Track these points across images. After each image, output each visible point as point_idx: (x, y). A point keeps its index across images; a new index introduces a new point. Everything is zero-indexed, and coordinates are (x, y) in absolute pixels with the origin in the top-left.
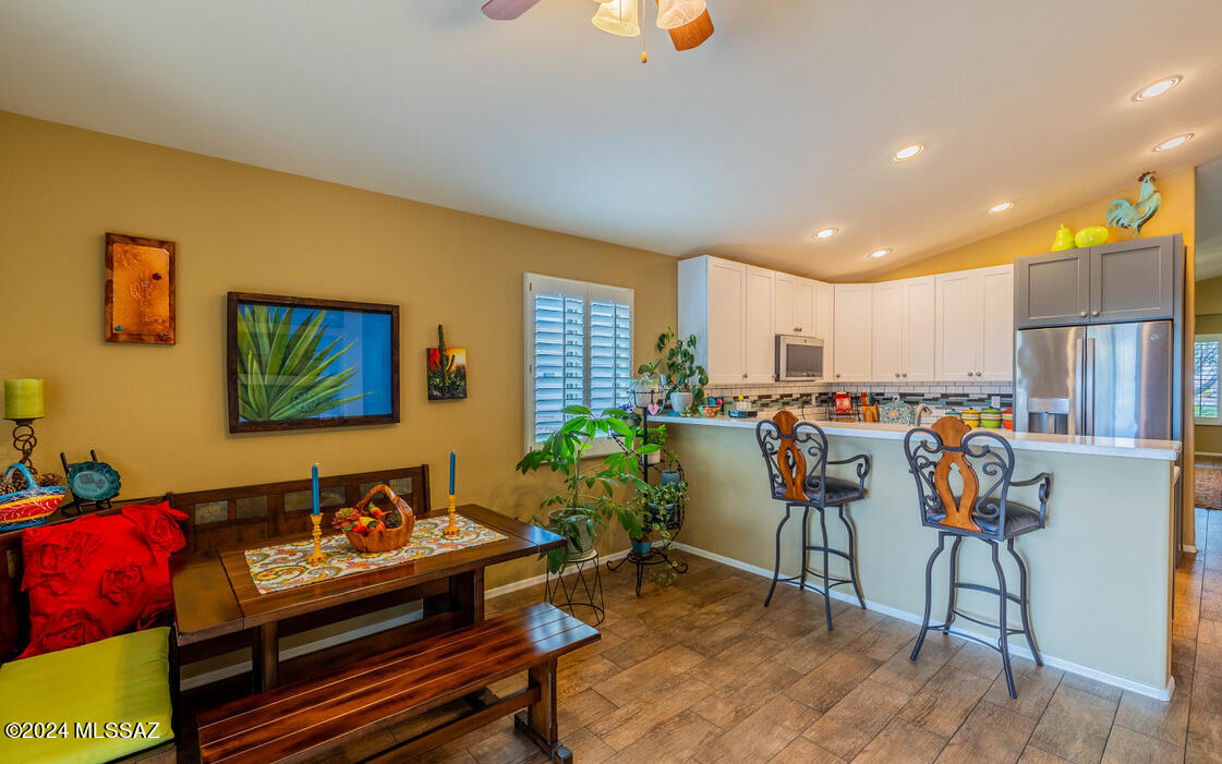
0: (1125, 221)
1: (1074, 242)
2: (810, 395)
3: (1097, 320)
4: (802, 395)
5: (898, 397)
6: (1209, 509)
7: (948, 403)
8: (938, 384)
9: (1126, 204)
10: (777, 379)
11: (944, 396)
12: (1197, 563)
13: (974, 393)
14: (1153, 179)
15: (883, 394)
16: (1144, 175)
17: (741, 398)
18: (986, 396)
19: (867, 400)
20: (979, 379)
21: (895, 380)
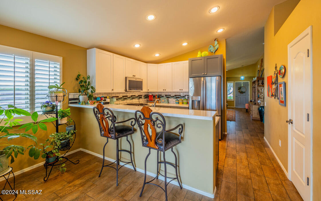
0: (212, 51)
1: (201, 55)
2: (142, 95)
3: (206, 76)
4: (139, 96)
5: (165, 96)
6: (230, 121)
7: (176, 98)
8: (174, 92)
9: (212, 47)
10: (126, 91)
11: (175, 95)
12: (227, 137)
13: (182, 94)
14: (217, 40)
15: (161, 95)
16: (216, 39)
17: (108, 97)
18: (184, 96)
19: (157, 97)
20: (182, 91)
21: (163, 91)
